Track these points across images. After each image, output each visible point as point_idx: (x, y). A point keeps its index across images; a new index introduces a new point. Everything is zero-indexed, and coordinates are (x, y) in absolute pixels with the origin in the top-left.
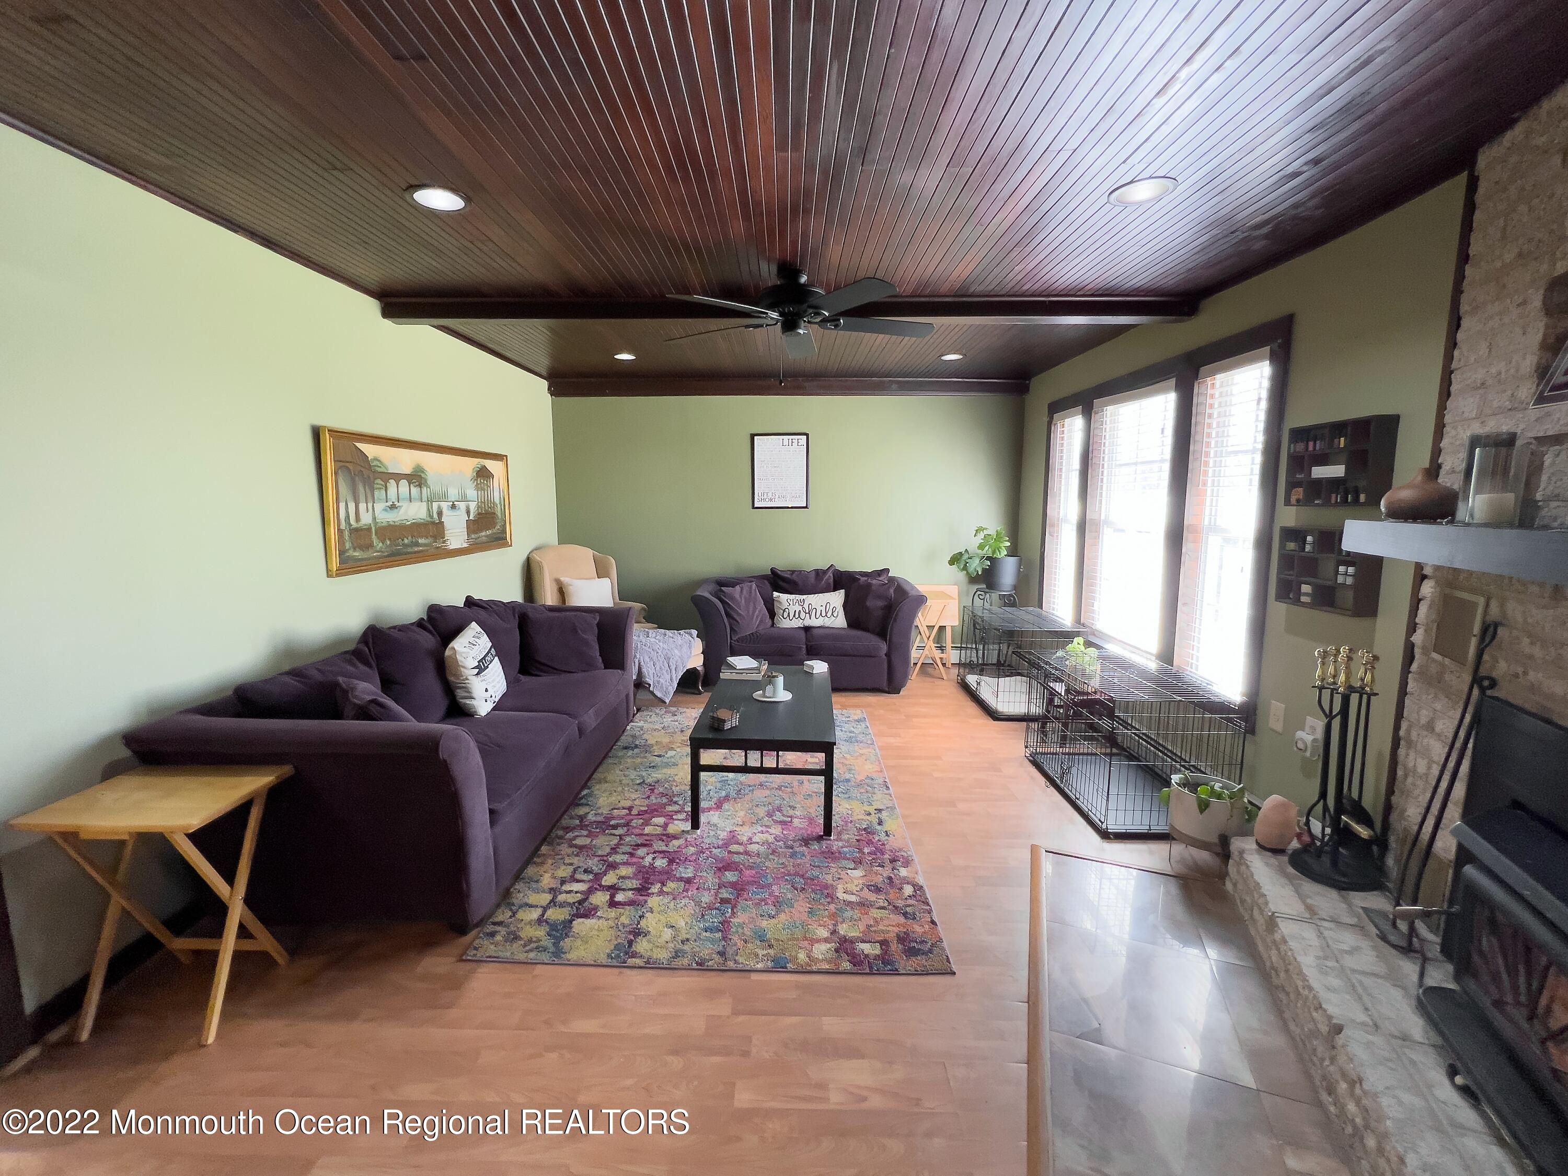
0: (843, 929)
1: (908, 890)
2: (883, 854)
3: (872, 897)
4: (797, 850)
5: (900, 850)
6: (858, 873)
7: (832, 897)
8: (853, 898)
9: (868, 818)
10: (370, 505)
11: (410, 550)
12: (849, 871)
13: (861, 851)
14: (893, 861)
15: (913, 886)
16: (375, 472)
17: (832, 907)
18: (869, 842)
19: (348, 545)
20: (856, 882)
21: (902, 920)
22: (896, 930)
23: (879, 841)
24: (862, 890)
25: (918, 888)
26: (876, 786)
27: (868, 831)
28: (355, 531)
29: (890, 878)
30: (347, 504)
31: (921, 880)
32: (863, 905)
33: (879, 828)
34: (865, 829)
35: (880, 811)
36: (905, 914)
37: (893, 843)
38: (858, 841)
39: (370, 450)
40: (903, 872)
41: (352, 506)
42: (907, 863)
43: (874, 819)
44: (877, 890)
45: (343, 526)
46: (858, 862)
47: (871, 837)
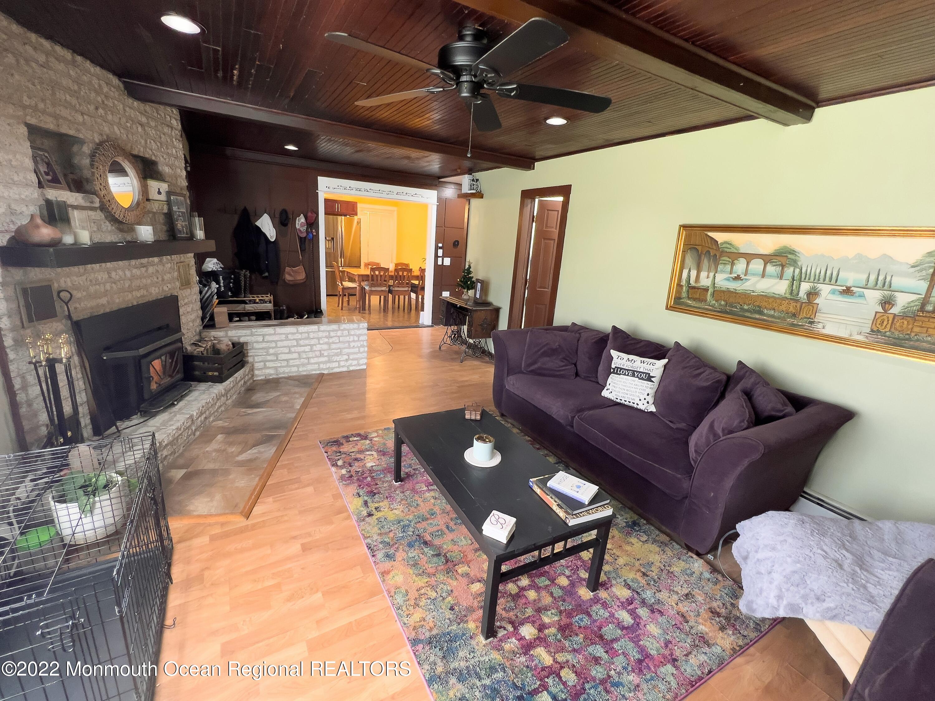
0: (368, 442)
1: (340, 463)
2: (358, 479)
3: (359, 456)
4: (410, 469)
5: (347, 485)
6: (369, 465)
7: (378, 451)
8: (368, 453)
9: (377, 505)
10: (712, 275)
11: (748, 314)
12: (374, 464)
13: (372, 477)
14: (351, 476)
15: (337, 466)
16: (723, 252)
17: (376, 448)
18: (368, 485)
19: (684, 295)
20: (369, 460)
21: (341, 450)
22: (344, 446)
23: (363, 488)
24: (365, 457)
25: (335, 465)
26: (381, 546)
27: (372, 494)
28: (691, 288)
29: (350, 466)
30: (690, 271)
31: (333, 469)
32: (361, 452)
33: (366, 498)
34: (375, 494)
35: (370, 515)
36: (340, 452)
37: (353, 488)
38: (377, 484)
39: (720, 237)
40: (344, 471)
41: (694, 273)
42: (342, 478)
43: (372, 506)
44: (356, 459)
45: (684, 283)
46: (371, 471)
47: (369, 489)
